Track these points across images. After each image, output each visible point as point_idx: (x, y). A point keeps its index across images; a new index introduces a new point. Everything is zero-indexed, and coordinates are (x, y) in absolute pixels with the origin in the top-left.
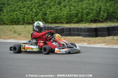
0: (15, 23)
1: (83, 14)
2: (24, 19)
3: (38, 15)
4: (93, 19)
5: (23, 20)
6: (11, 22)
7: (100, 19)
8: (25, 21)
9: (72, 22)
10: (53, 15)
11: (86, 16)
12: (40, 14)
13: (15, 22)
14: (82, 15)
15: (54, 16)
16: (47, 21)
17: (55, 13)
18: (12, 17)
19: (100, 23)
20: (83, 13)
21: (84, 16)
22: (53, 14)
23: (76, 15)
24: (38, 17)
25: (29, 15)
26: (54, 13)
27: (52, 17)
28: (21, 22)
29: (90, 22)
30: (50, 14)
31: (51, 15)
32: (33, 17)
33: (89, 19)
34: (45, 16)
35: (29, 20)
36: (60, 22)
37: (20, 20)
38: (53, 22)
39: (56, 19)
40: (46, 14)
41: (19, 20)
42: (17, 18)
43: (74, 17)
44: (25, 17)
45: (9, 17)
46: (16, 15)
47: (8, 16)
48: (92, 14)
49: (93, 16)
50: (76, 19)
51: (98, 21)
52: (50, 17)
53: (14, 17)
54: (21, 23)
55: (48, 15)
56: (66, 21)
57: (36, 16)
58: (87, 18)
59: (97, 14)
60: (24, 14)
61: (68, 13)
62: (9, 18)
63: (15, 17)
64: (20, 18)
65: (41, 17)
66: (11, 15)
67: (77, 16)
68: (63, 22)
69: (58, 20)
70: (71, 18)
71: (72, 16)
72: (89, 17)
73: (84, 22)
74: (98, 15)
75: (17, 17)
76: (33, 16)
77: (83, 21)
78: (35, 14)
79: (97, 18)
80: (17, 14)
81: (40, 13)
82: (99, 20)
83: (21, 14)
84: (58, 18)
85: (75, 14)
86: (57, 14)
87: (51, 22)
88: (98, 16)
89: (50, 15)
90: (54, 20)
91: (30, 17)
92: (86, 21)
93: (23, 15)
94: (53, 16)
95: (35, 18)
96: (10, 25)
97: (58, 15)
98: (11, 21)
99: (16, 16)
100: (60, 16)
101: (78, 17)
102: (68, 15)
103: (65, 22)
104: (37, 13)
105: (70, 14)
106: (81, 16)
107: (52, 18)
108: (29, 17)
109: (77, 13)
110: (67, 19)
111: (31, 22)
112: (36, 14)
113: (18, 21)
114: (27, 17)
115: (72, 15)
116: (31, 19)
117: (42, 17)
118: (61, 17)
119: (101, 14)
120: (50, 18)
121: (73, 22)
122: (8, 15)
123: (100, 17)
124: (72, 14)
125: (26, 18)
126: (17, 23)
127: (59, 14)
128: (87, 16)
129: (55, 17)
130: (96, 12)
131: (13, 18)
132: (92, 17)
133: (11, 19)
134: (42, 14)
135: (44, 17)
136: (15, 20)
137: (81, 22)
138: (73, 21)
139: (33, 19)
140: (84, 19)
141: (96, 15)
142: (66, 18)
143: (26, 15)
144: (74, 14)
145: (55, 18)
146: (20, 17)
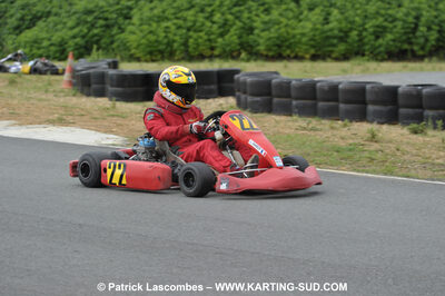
0: (159, 57)
1: (364, 34)
2: (185, 44)
3: (228, 31)
4: (393, 48)
5: (182, 48)
6: (151, 53)
7: (416, 48)
8: (190, 49)
9: (329, 56)
10: (273, 33)
11: (373, 37)
12: (232, 31)
13: (161, 52)
14: (360, 35)
15: (276, 35)
16: (254, 51)
17: (279, 29)
18: (152, 38)
19: (415, 61)
20: (365, 30)
21: (366, 40)
22: (272, 30)
23: (342, 34)
24: (227, 37)
25: (201, 31)
26: (277, 27)
27: (269, 39)
28: (178, 53)
29: (386, 57)
30: (263, 30)
31: (266, 33)
32: (212, 37)
33: (382, 49)
34: (251, 37)
35: (201, 48)
36: (292, 55)
37: (176, 45)
38: (271, 54)
39: (279, 46)
40: (251, 30)
41: (172, 47)
42: (166, 41)
43: (335, 41)
44: (191, 37)
45: (143, 37)
46: (165, 32)
47: (141, 35)
48: (391, 33)
49: (394, 40)
50: (342, 47)
51: (409, 54)
52: (262, 38)
53: (158, 36)
54: (178, 55)
55: (256, 31)
56: (312, 51)
57: (222, 35)
58: (377, 44)
59: (405, 33)
60: (189, 30)
61: (317, 29)
62: (144, 41)
63: (160, 39)
64: (174, 41)
65: (235, 37)
66: (151, 32)
67: (347, 36)
68: (300, 54)
69: (288, 47)
70: (327, 43)
71: (328, 38)
72: (380, 41)
73: (366, 58)
74: (411, 35)
75: (166, 37)
76: (213, 34)
77: (363, 55)
78: (220, 27)
79: (406, 46)
80: (167, 27)
81: (235, 27)
82: (413, 51)
83: (179, 27)
84: (287, 43)
85: (341, 30)
86: (283, 30)
87: (265, 53)
88: (409, 38)
89: (263, 34)
90: (275, 48)
91: (206, 37)
92: (371, 53)
93: (184, 31)
94: (272, 35)
95: (220, 40)
96: (146, 61)
97: (288, 33)
98: (149, 49)
99: (164, 35)
100: (294, 36)
101: (349, 40)
102: (317, 33)
103: (308, 56)
104: (227, 28)
105: (323, 32)
106: (357, 38)
107: (268, 43)
108: (201, 37)
109: (345, 29)
110: (313, 46)
111: (208, 53)
112: (222, 30)
113: (169, 49)
114: (196, 40)
115: (329, 34)
116: (208, 43)
117: (240, 37)
118: (296, 40)
119: (418, 34)
120: (261, 41)
121: (334, 55)
122: (141, 31)
123: (418, 44)
124: (331, 30)
125: (191, 41)
126: (166, 55)
127: (290, 31)
128: (377, 37)
129: (278, 38)
130: (403, 28)
131: (157, 41)
132: (391, 43)
133: (150, 44)
134: (243, 28)
135: (245, 39)
136: (162, 47)
137: (359, 57)
138: (332, 52)
139: (213, 45)
140: (367, 47)
141: (404, 38)
142: (312, 43)
143: (195, 31)
144: (336, 32)
145: (278, 42)
146: (177, 38)
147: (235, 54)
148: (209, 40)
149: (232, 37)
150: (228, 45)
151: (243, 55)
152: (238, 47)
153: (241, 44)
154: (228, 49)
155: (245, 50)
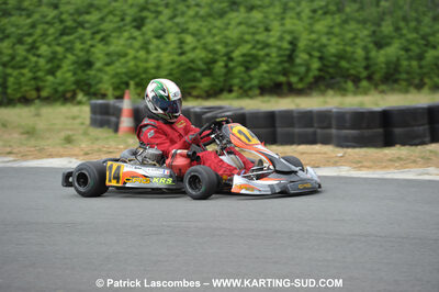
1: (231, 64)
2: (3, 85)
3: (59, 67)
4: (266, 82)
7: (294, 79)
8: (9, 91)
9: (190, 94)
10: (119, 67)
11: (241, 69)
12: (67, 65)
14: (226, 66)
15: (124, 70)
16: (92, 90)
17: (127, 62)
19: (291, 96)
20: (231, 59)
22: (117, 64)
23: (205, 67)
24: (59, 74)
25: (23, 67)
26: (123, 60)
27: (117, 75)
29: (257, 92)
30: (108, 64)
31: (111, 67)
32: (40, 74)
33: (255, 82)
34: (89, 72)
35: (24, 88)
40: (89, 64)
43: (198, 75)
44: (9, 75)
48: (264, 62)
49: (267, 72)
50: (205, 83)
51: (285, 88)
52: (106, 73)
55: (97, 66)
57: (52, 72)
59: (281, 62)
60: (5, 66)
61: (173, 62)
65: (69, 75)
67: (211, 69)
71: (189, 70)
72: (253, 73)
73: (234, 94)
74: (286, 65)
76: (39, 70)
77: (230, 91)
78: (47, 62)
79: (282, 79)
81: (67, 62)
82: (290, 84)
85: (204, 62)
86: (132, 63)
88: (285, 69)
89: (107, 69)
91: (30, 75)
92: (241, 88)
94: (119, 71)
95: (50, 78)
97: (136, 66)
100: (145, 71)
102: (174, 66)
104: (56, 62)
105: (182, 64)
106: (224, 70)
107: (114, 80)
108: (23, 75)
109: (208, 60)
111: (33, 94)
112: (49, 66)
114: (16, 78)
115: (191, 65)
116: (32, 82)
117: (75, 74)
119: (298, 61)
120: (106, 78)
121: (194, 93)
123: (296, 74)
124: (192, 61)
125: (11, 79)
127: (139, 64)
128: (248, 69)
129: (126, 74)
130: (280, 56)
132: (266, 75)
134: (74, 63)
135: (82, 76)
137: (225, 94)
138: (194, 88)
139: (41, 84)
140: (236, 81)
141: (280, 68)
143: (14, 67)
147: (69, 95)
148: (35, 79)
149: (66, 74)
150: (61, 84)
151: (80, 96)
152: (73, 87)
153: (77, 83)
154: (61, 89)
155: (82, 90)
